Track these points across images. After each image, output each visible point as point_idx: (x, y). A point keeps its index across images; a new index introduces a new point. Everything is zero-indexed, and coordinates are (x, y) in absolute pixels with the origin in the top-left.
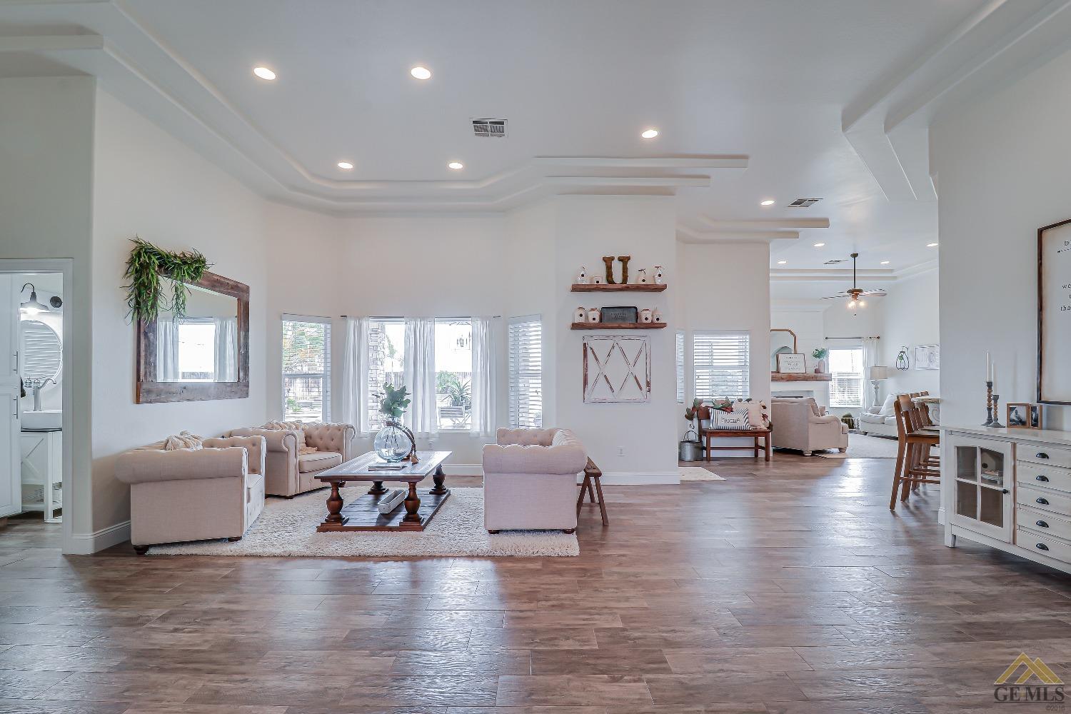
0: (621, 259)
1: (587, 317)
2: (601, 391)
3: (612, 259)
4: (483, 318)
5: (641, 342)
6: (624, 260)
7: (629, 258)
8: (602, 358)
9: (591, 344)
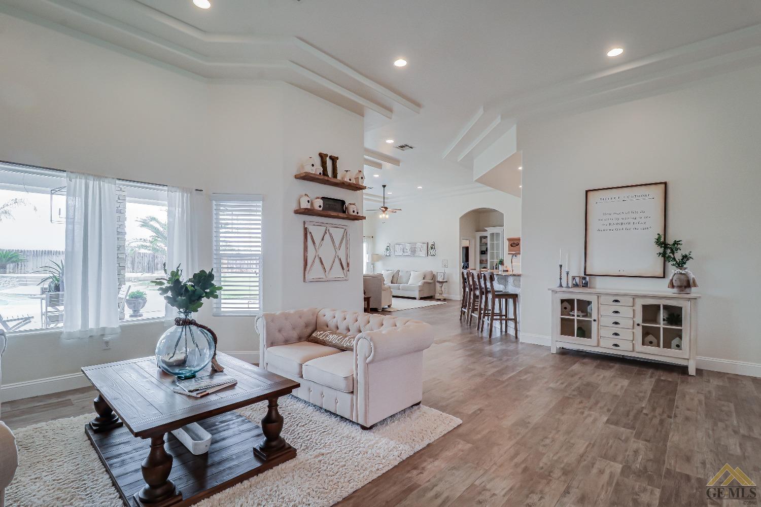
0: (331, 157)
1: (312, 204)
2: (315, 271)
3: (326, 155)
4: (184, 190)
5: (343, 230)
6: (334, 160)
7: (337, 158)
8: (317, 242)
9: (311, 228)
